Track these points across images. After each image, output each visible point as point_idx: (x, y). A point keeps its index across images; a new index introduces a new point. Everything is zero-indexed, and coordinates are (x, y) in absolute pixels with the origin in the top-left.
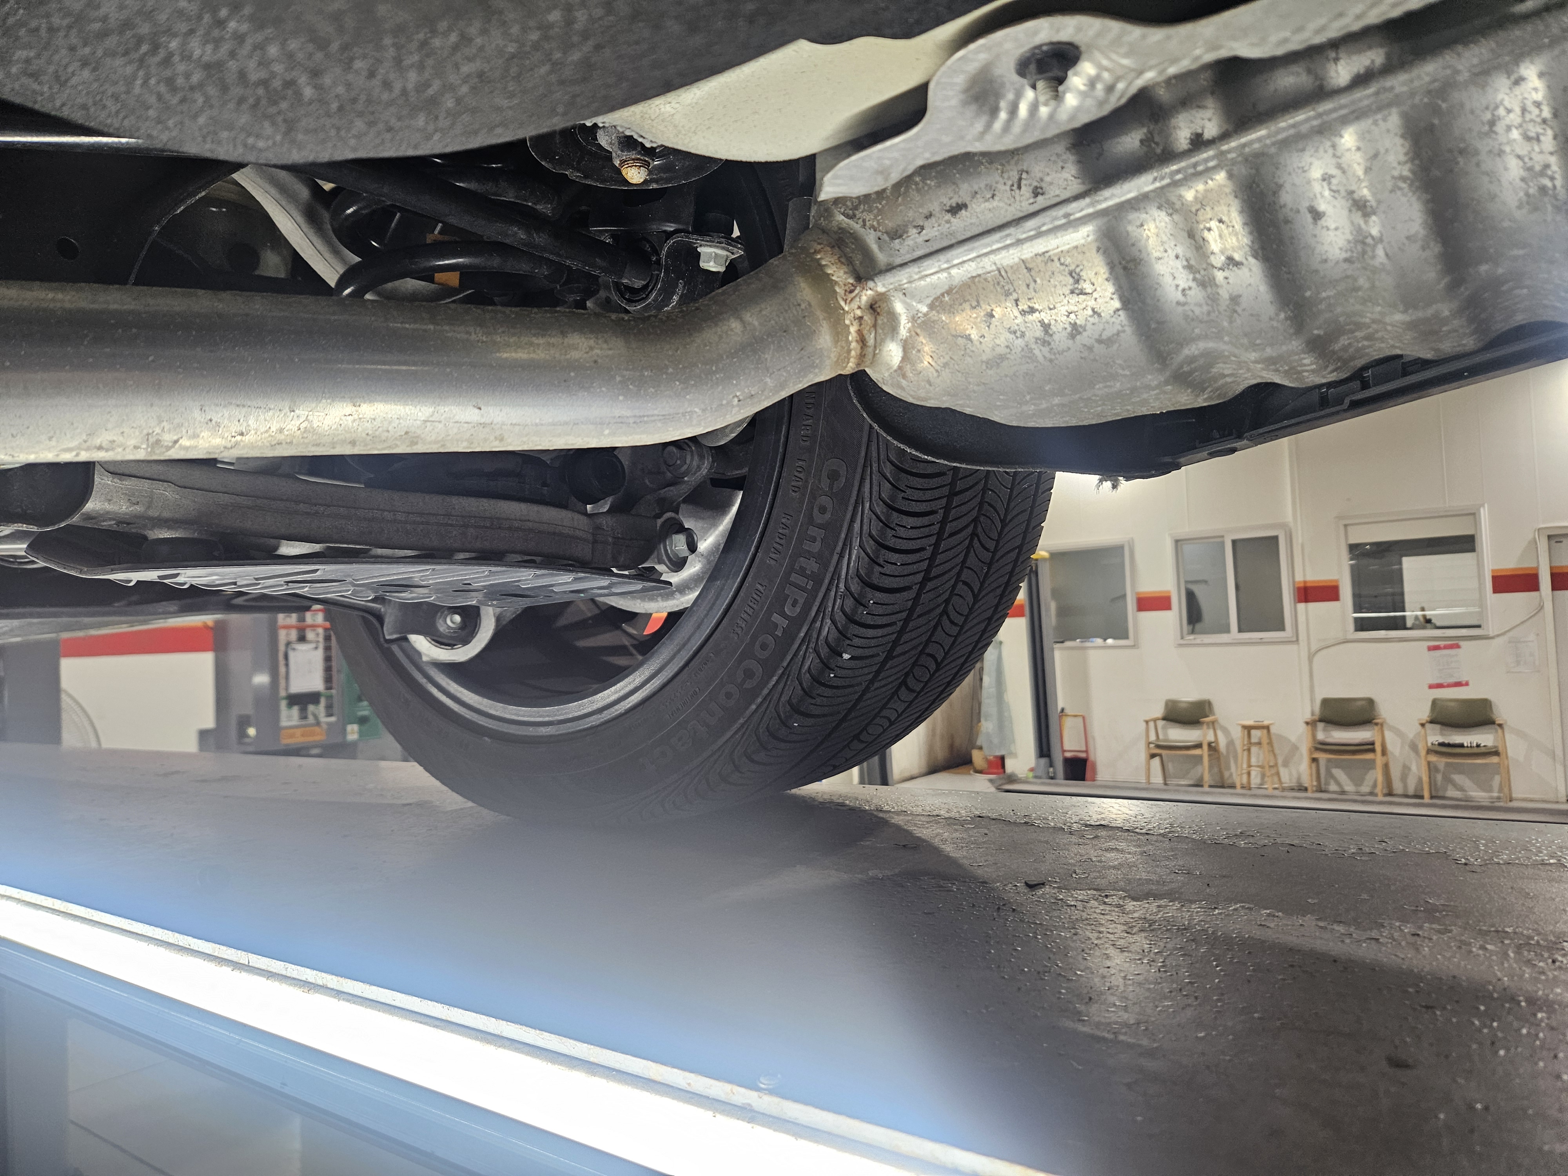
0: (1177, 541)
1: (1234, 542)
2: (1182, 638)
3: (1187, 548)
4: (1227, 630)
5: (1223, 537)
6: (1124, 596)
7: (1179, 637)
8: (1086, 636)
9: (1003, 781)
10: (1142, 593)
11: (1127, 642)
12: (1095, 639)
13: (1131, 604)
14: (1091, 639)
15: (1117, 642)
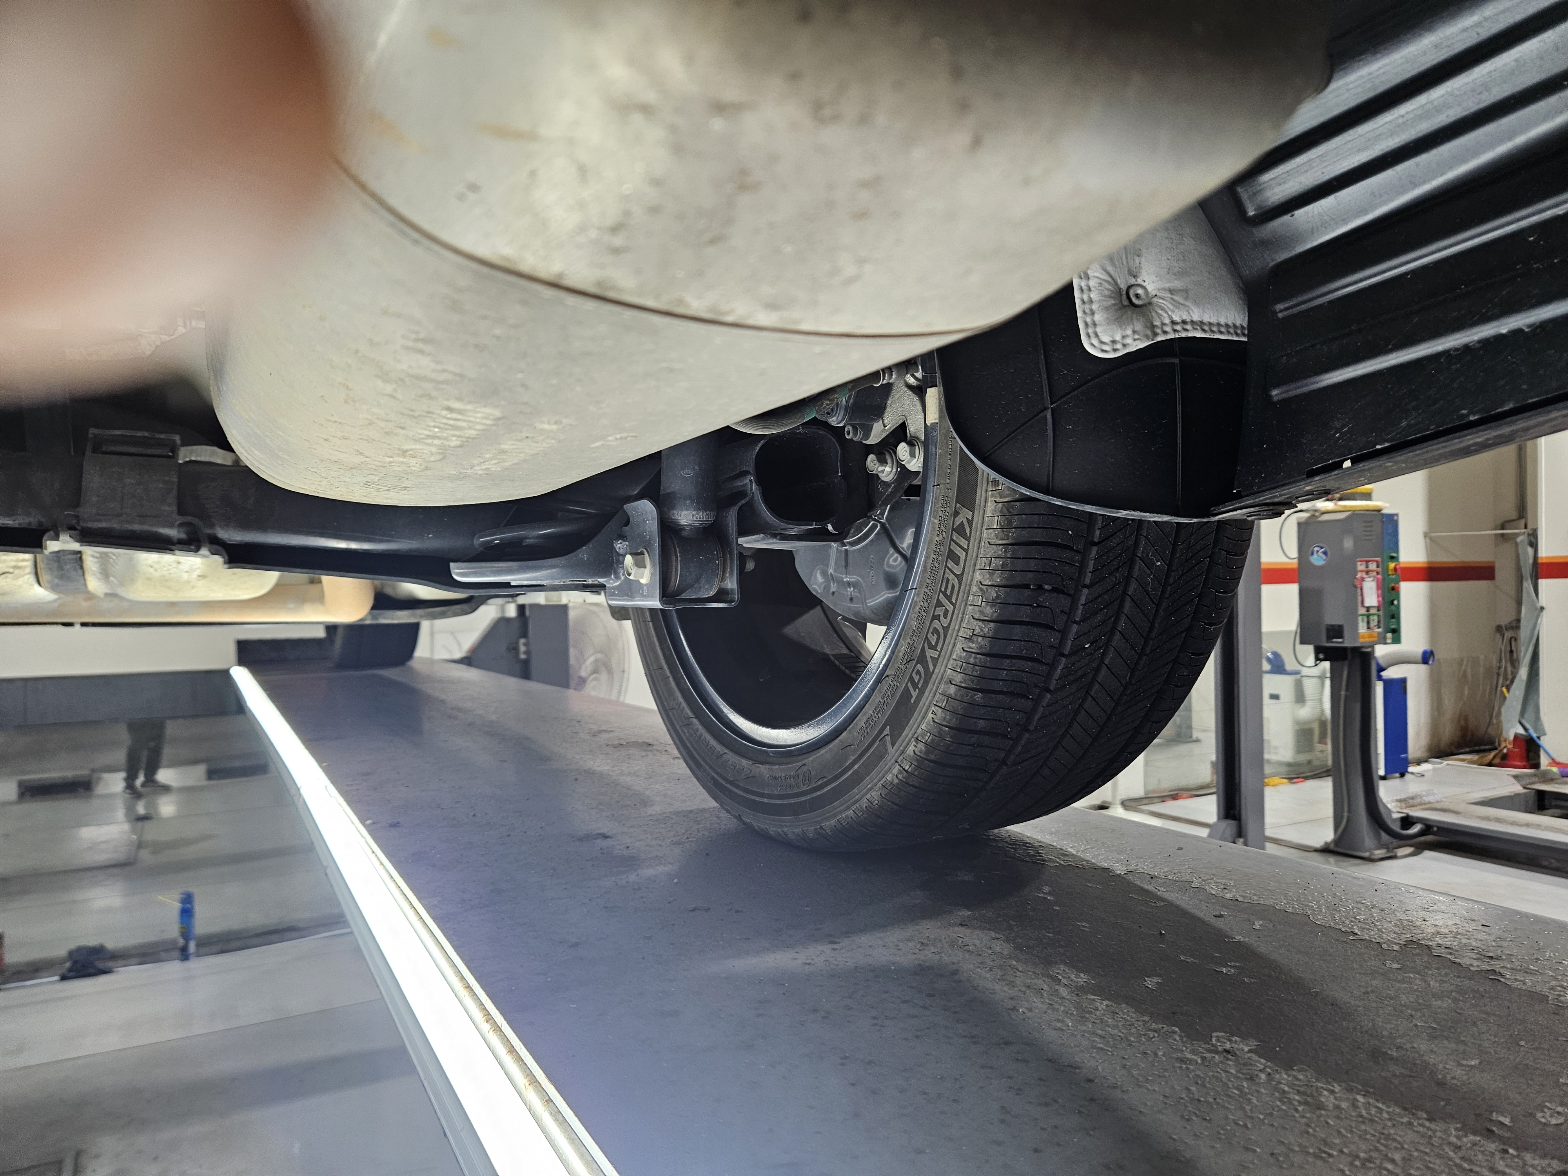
9: (1536, 779)
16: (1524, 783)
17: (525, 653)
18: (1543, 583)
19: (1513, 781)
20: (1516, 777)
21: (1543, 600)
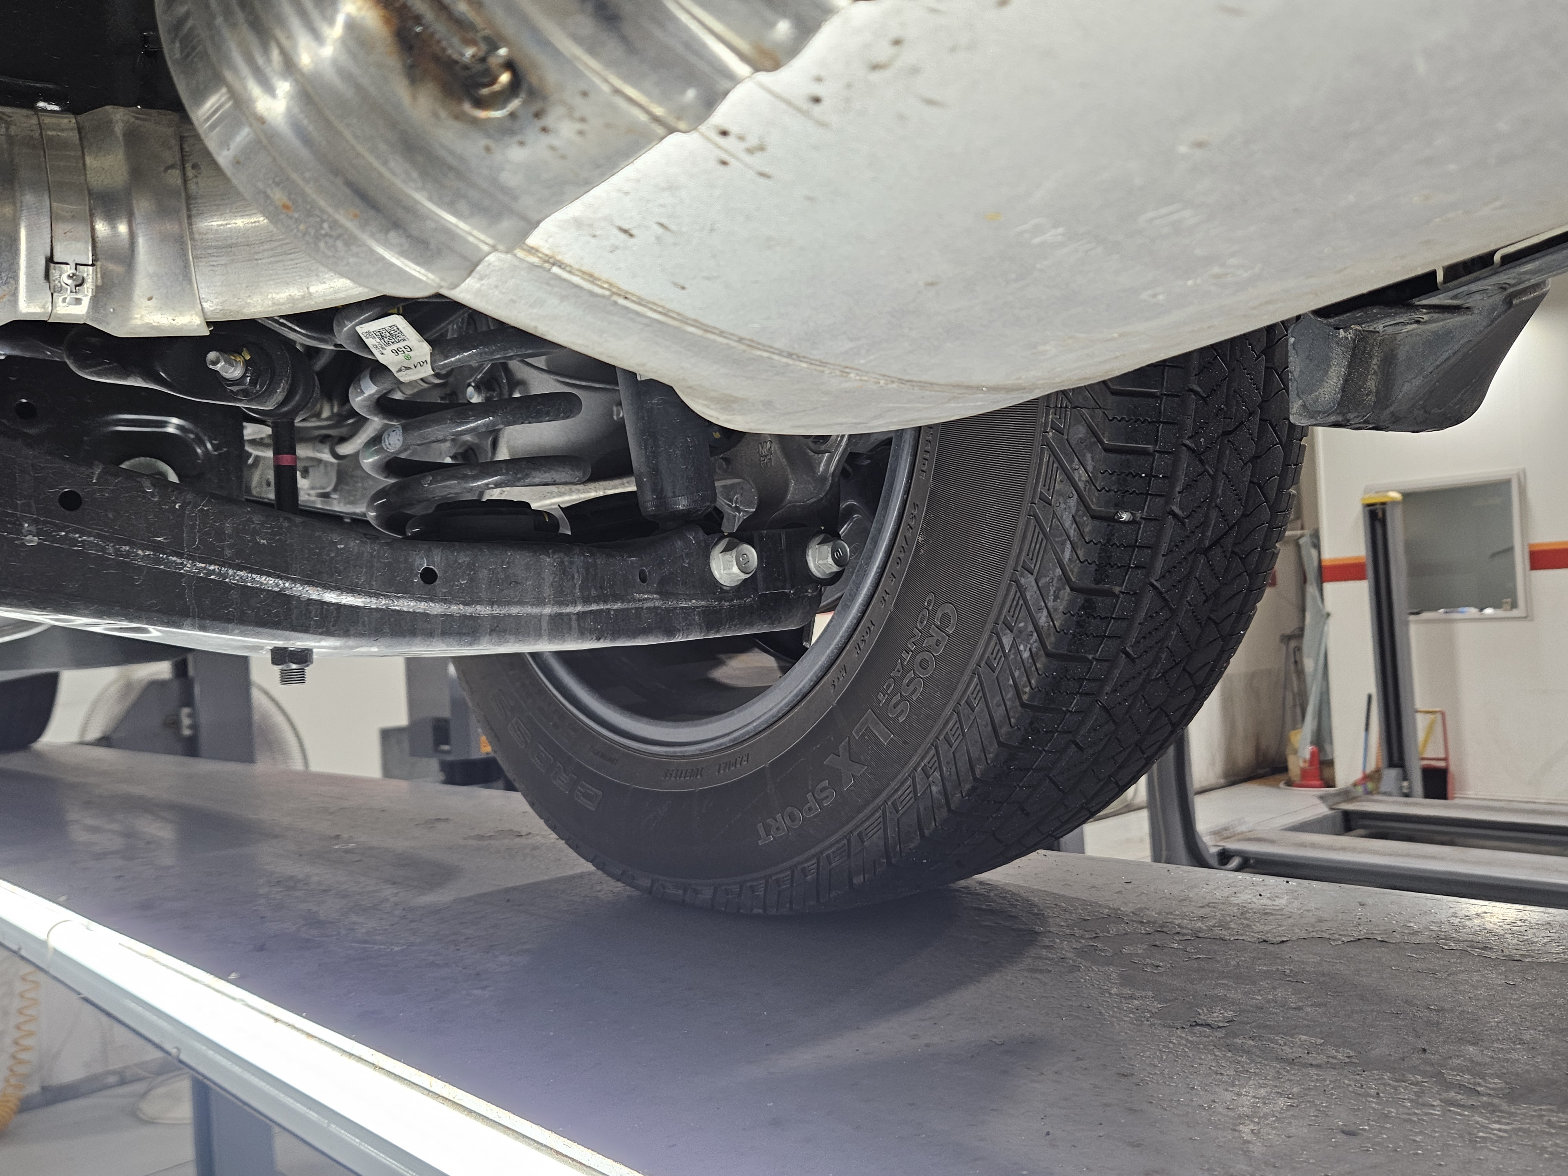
6: (1511, 549)
8: (1452, 603)
9: (1336, 798)
10: (1538, 545)
11: (1515, 613)
12: (1466, 609)
13: (1521, 559)
14: (1460, 609)
15: (1500, 613)
16: (1328, 803)
17: (190, 727)
18: (1328, 587)
19: (1318, 802)
20: (1322, 798)
21: (1329, 606)
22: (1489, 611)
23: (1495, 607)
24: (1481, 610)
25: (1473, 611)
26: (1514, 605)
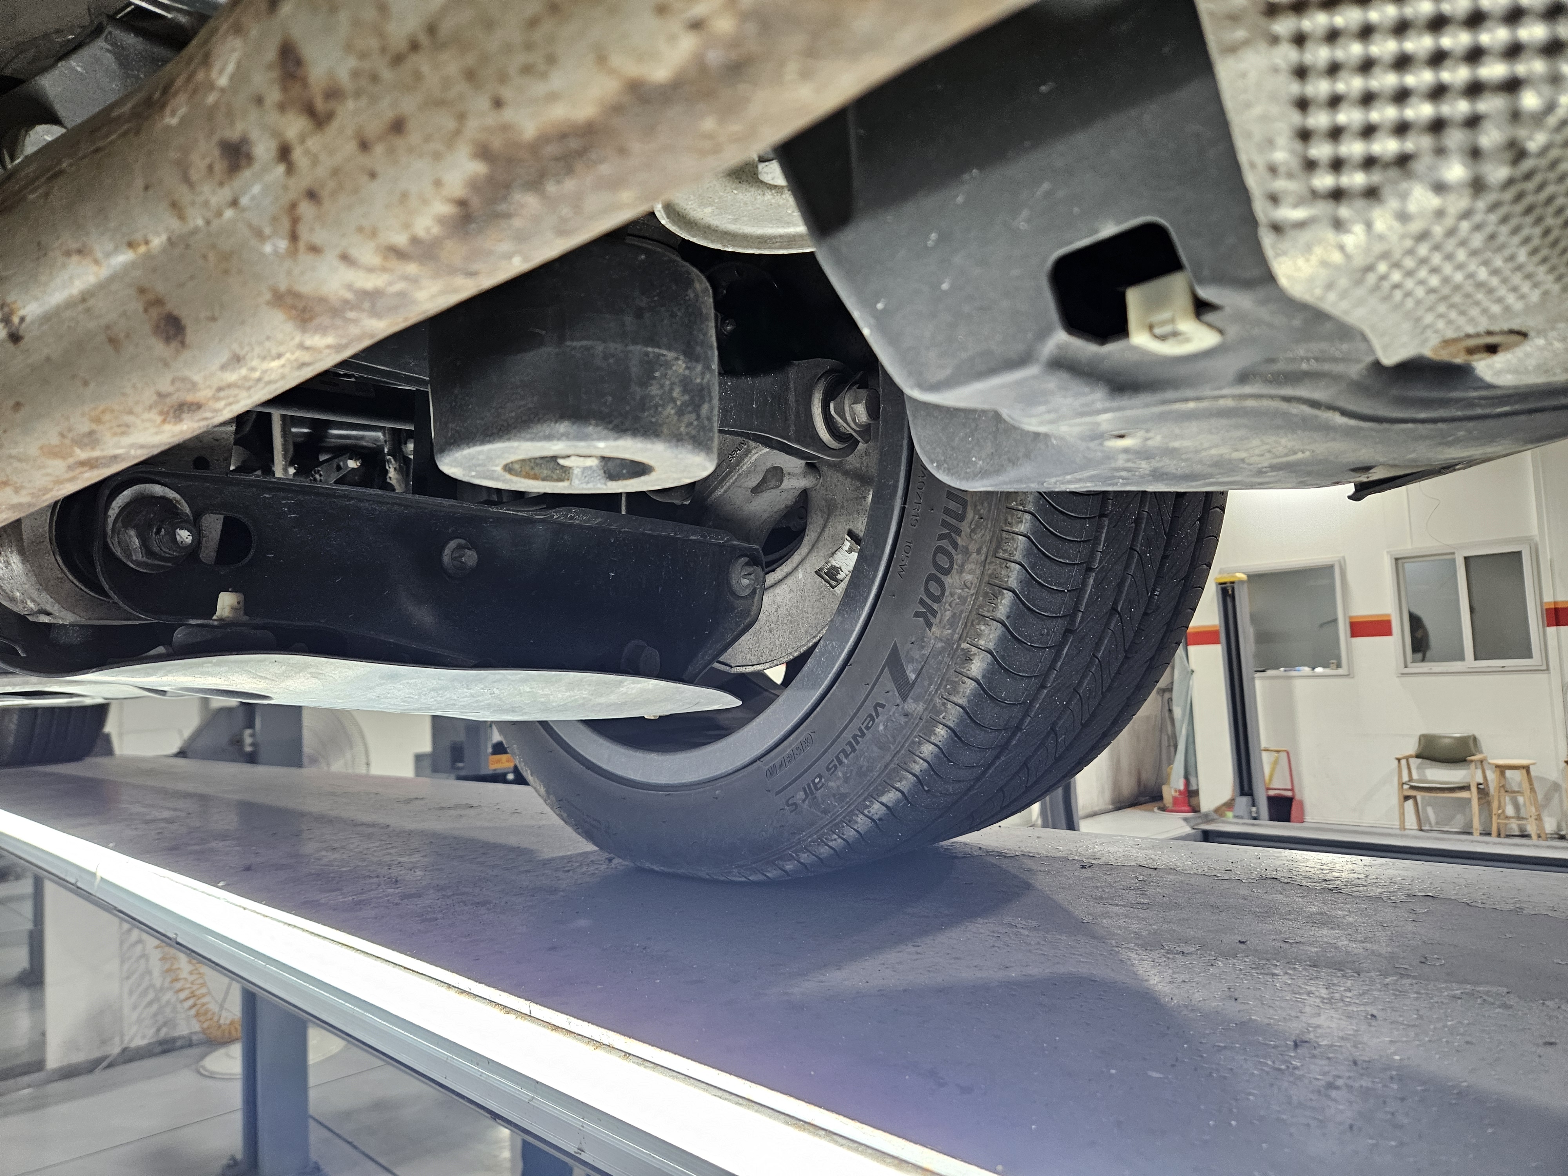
0: (1397, 560)
1: (1466, 559)
2: (1406, 667)
3: (1409, 566)
4: (1462, 658)
5: (1453, 553)
6: (1335, 621)
7: (1403, 665)
8: (1290, 665)
9: (1199, 821)
10: (1357, 617)
11: (1340, 671)
12: (1302, 668)
13: (1343, 629)
14: (1297, 668)
15: (1328, 671)
16: (1192, 824)
17: (252, 745)
18: (1192, 649)
19: (1183, 823)
20: (1186, 820)
21: (1193, 665)
22: (1319, 670)
23: (1324, 667)
24: (1313, 669)
25: (1306, 670)
26: (1339, 666)
